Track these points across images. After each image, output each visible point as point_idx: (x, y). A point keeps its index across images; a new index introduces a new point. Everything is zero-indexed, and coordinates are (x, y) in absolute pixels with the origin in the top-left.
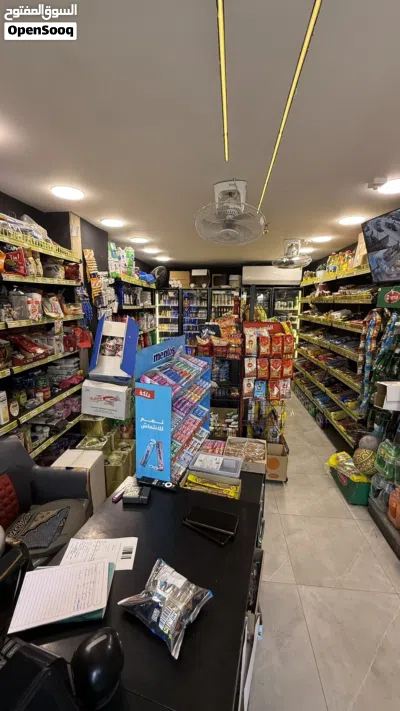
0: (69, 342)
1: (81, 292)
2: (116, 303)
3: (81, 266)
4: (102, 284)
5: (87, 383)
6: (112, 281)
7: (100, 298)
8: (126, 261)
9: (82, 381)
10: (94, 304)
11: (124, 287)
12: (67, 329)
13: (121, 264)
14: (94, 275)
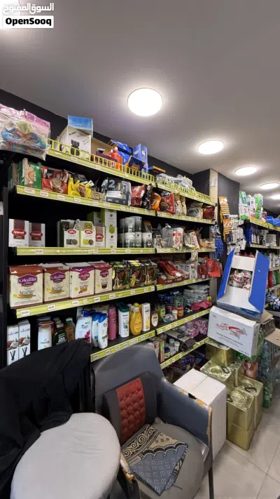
0: (201, 270)
1: (214, 230)
2: (244, 242)
3: (216, 209)
4: (233, 225)
5: (214, 309)
6: (242, 222)
7: (230, 236)
8: (255, 206)
9: (210, 307)
10: (225, 241)
11: (252, 228)
12: (201, 260)
13: (250, 208)
14: (227, 217)
